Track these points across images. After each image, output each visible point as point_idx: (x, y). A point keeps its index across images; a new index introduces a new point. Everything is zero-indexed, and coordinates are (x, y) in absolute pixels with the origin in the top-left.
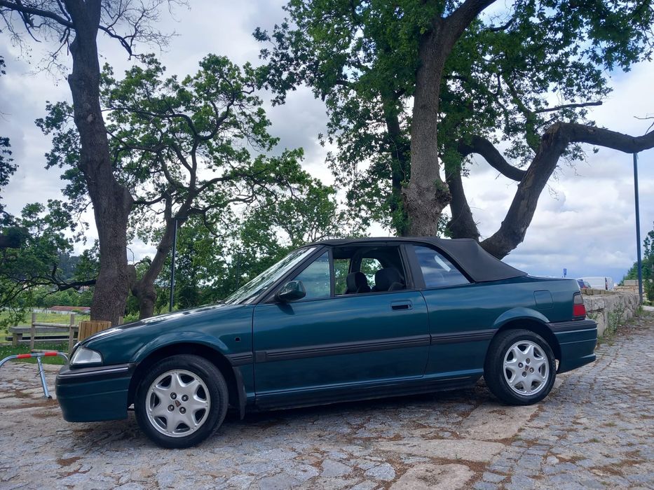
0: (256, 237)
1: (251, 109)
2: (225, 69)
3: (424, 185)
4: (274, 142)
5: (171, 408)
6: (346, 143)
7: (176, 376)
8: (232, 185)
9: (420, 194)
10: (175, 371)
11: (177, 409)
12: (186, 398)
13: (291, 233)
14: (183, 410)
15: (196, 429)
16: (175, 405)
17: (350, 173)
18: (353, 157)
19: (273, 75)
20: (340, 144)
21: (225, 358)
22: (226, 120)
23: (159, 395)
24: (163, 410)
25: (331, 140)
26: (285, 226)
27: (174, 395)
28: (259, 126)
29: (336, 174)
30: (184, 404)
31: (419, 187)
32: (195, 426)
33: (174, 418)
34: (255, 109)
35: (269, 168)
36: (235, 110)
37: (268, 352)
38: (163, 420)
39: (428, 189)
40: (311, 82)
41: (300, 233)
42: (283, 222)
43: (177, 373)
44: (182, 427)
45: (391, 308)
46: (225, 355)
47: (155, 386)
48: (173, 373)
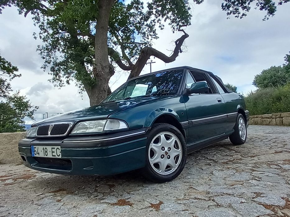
3: (104, 65)
5: (162, 156)
9: (103, 69)
11: (166, 156)
14: (169, 157)
15: (176, 168)
27: (163, 148)
30: (169, 153)
31: (102, 65)
32: (176, 166)
33: (165, 162)
37: (193, 121)
39: (106, 67)
43: (163, 134)
44: (168, 167)
45: (217, 101)
46: (180, 123)
47: (152, 144)
48: (161, 135)
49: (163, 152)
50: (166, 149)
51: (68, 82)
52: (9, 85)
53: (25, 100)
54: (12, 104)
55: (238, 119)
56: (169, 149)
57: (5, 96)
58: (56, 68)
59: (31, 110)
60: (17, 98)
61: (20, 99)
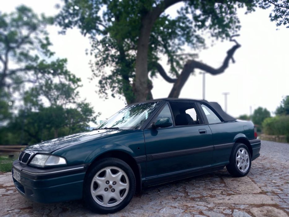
0: (32, 101)
1: (42, 36)
2: (30, 14)
4: (52, 54)
5: (106, 190)
6: (99, 57)
7: (108, 170)
8: (26, 73)
10: (108, 168)
11: (110, 190)
12: (115, 183)
13: (50, 100)
14: (113, 191)
15: (121, 201)
16: (109, 188)
17: (100, 71)
18: (102, 64)
19: (61, 20)
20: (96, 56)
21: (134, 159)
22: (26, 40)
23: (99, 182)
24: (101, 191)
25: (91, 54)
26: (47, 97)
27: (108, 182)
28: (46, 45)
29: (93, 71)
30: (114, 187)
32: (121, 199)
33: (108, 195)
34: (44, 36)
35: (48, 66)
36: (32, 36)
37: (153, 155)
38: (100, 197)
39: (144, 82)
40: (80, 27)
41: (55, 100)
42: (47, 94)
43: (109, 169)
44: (112, 200)
45: (199, 133)
46: (134, 157)
47: (96, 177)
48: (107, 169)
49: (107, 186)
50: (111, 183)
51: (113, 95)
52: (78, 92)
53: (90, 107)
54: (79, 109)
55: (235, 150)
56: (114, 183)
57: (74, 102)
58: (104, 82)
59: (94, 115)
60: (84, 105)
61: (86, 105)
